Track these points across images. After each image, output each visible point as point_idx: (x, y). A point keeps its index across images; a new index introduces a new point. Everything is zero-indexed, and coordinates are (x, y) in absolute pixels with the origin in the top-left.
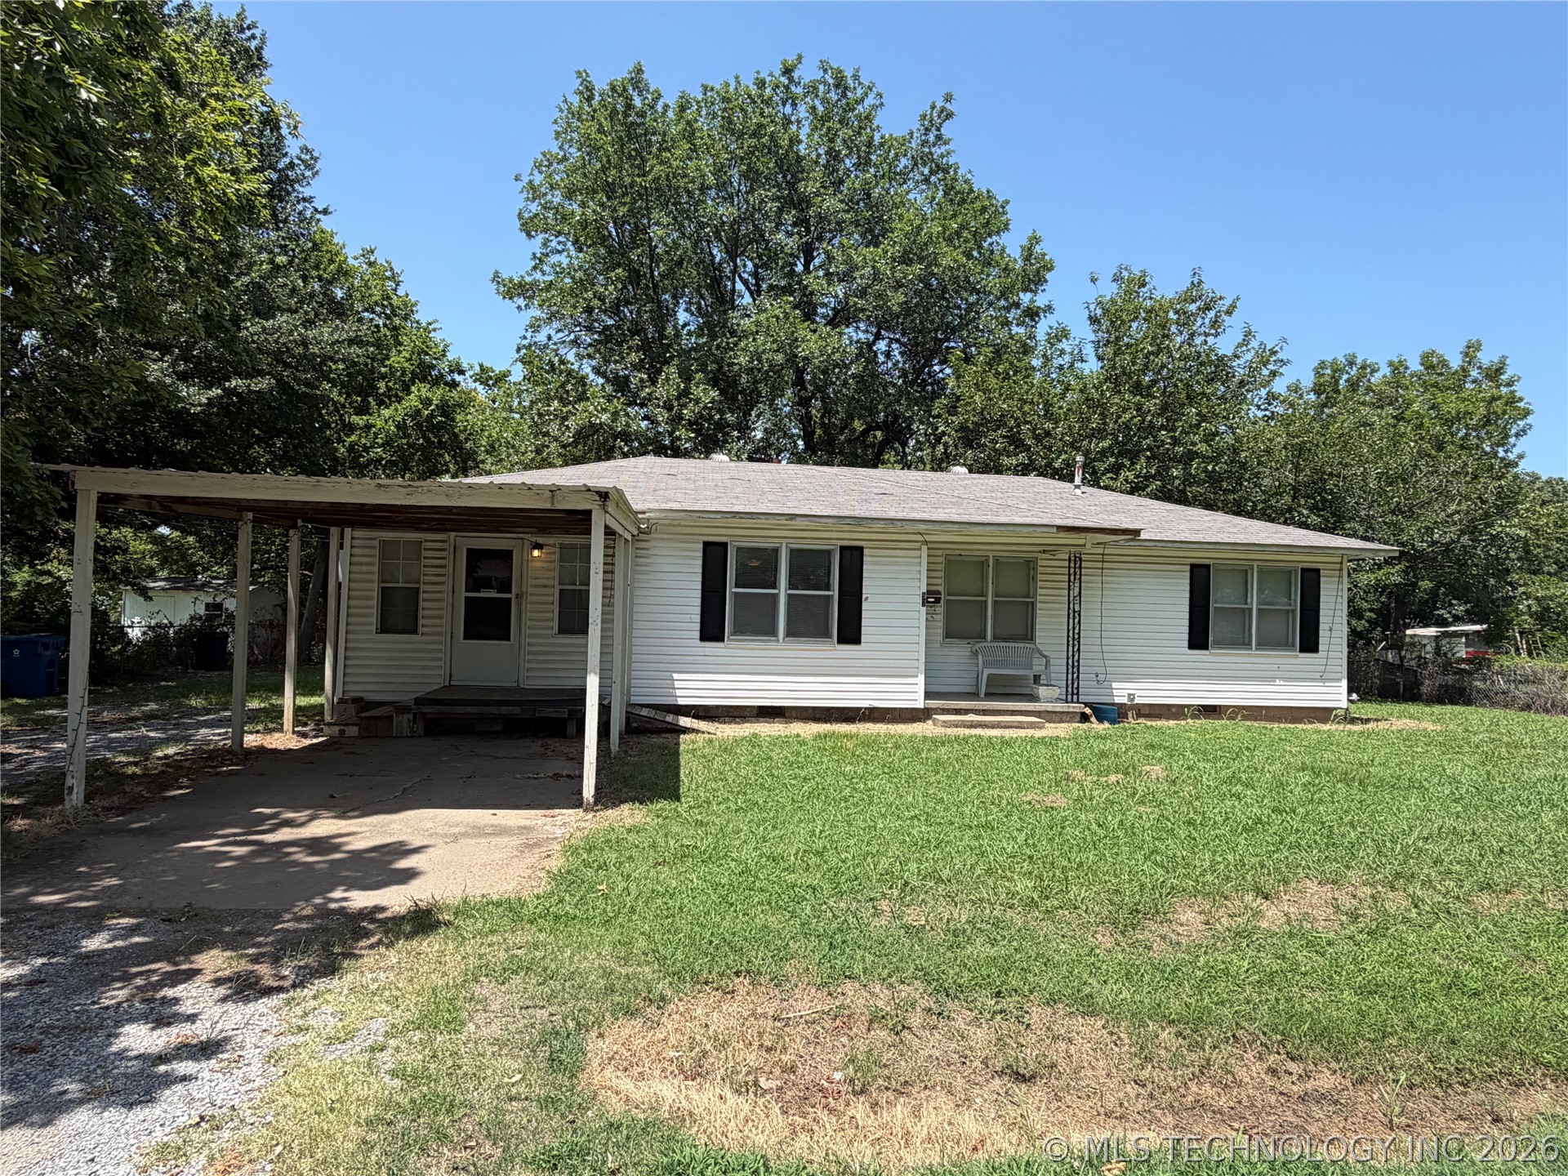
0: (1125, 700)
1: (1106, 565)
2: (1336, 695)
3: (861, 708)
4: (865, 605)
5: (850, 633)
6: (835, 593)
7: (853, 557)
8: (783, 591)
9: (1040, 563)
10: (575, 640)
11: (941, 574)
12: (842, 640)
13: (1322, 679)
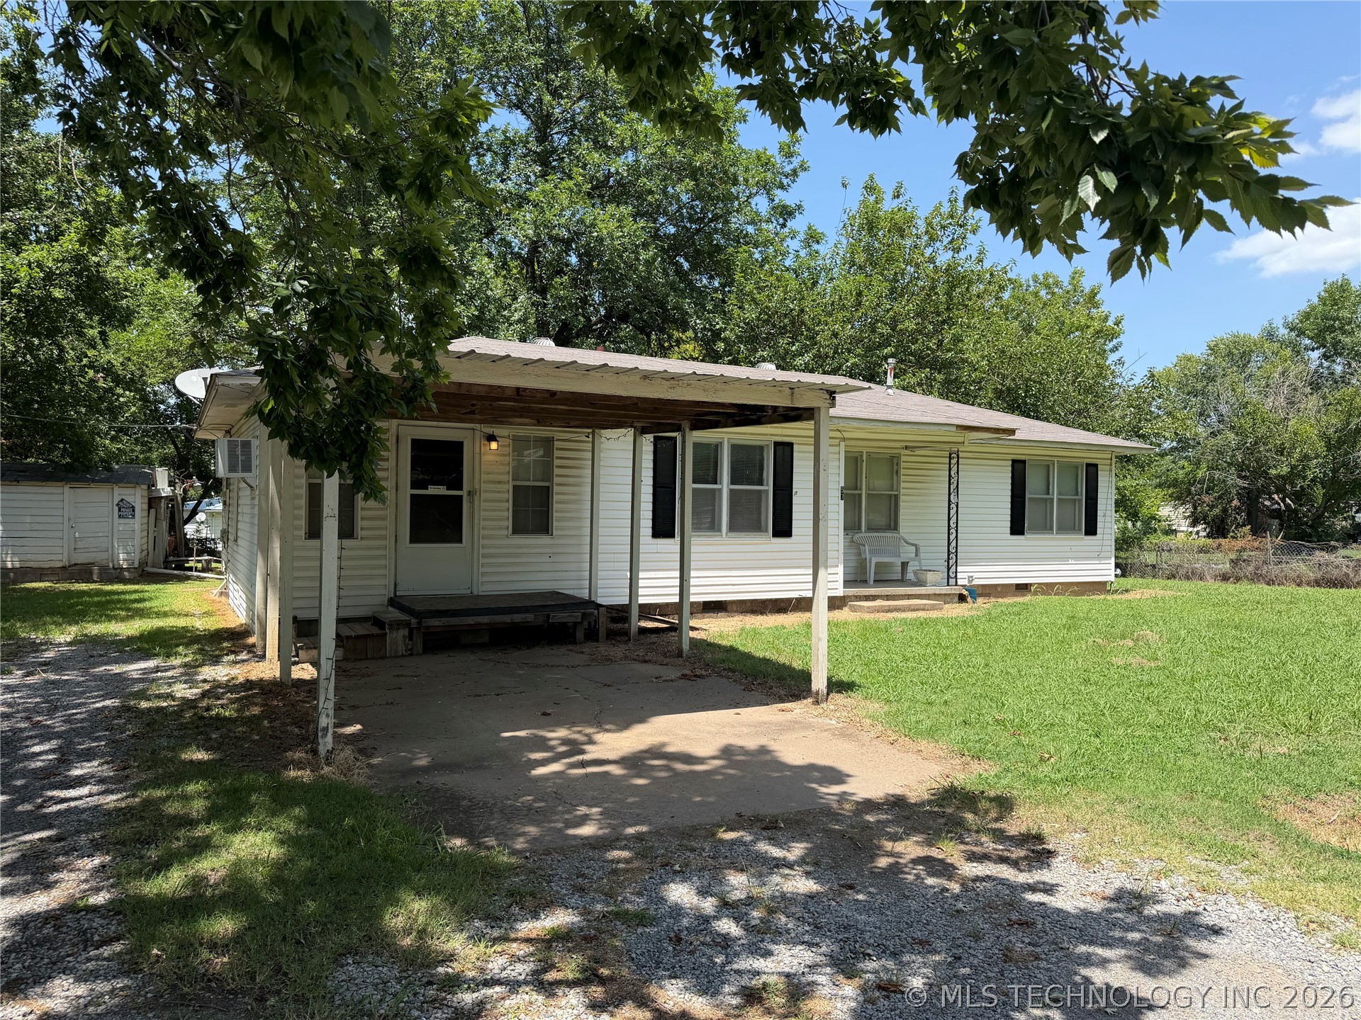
2: (1106, 571)
3: (792, 599)
4: (795, 500)
5: (783, 528)
7: (785, 453)
8: (725, 485)
9: (903, 458)
10: (542, 540)
12: (774, 535)
13: (1098, 557)
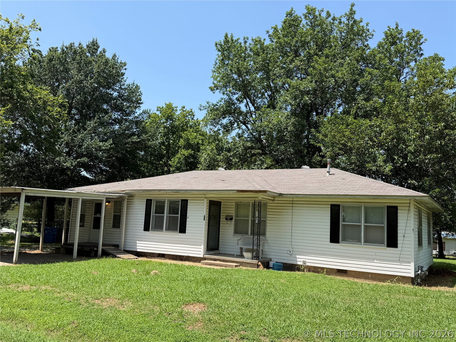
0: (301, 263)
1: (294, 205)
2: (408, 270)
3: (185, 256)
4: (188, 220)
5: (183, 230)
6: (179, 216)
7: (185, 203)
8: (165, 215)
9: (268, 204)
10: (117, 230)
11: (234, 209)
12: (180, 232)
13: (399, 261)
